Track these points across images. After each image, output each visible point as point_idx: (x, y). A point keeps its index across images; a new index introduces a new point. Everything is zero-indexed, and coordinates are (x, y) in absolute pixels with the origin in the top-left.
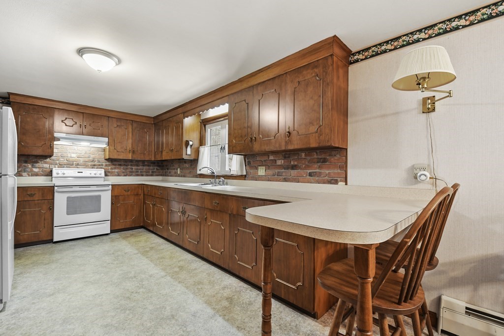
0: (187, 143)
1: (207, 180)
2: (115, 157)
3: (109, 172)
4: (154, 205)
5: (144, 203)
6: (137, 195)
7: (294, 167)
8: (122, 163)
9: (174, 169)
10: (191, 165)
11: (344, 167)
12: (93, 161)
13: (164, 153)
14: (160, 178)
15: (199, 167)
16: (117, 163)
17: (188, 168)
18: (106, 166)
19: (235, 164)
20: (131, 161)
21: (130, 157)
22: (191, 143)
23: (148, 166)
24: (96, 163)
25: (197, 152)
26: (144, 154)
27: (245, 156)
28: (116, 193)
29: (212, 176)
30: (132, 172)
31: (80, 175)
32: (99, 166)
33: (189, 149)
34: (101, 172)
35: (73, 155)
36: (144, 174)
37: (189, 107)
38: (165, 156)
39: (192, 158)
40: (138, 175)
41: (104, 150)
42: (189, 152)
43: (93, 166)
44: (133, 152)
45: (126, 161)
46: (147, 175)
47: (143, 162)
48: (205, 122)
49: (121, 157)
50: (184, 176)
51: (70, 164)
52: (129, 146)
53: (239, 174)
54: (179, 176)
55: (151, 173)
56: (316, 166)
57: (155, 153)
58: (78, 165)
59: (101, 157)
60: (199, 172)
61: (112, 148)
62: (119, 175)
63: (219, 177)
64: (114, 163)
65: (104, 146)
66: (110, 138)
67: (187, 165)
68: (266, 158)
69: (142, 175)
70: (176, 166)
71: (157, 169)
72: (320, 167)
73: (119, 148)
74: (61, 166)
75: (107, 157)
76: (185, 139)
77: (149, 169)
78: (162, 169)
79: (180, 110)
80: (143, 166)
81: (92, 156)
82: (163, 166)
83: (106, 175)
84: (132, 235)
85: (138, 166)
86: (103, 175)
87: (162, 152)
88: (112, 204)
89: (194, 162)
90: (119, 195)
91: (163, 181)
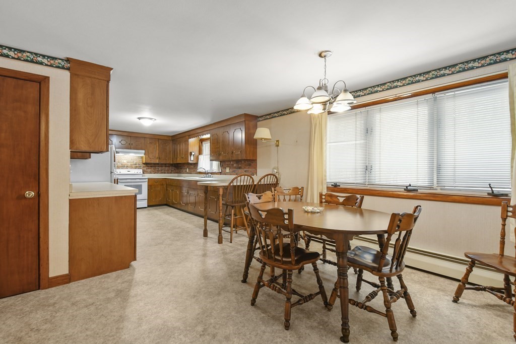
0: (191, 154)
1: (202, 175)
2: (149, 162)
3: (145, 171)
4: (172, 190)
5: (167, 190)
6: (162, 185)
7: (240, 168)
8: (153, 165)
9: (185, 169)
10: (195, 166)
11: (256, 168)
12: (136, 164)
13: (178, 159)
14: (176, 175)
15: (198, 167)
16: (149, 165)
17: (192, 168)
18: (143, 167)
19: (216, 166)
20: (158, 164)
21: (157, 161)
22: (193, 153)
23: (169, 167)
24: (137, 166)
25: (197, 159)
26: (166, 160)
27: (221, 162)
28: (150, 184)
29: (205, 173)
30: (159, 171)
31: (129, 173)
32: (139, 168)
33: (192, 157)
34: (141, 171)
35: (125, 161)
36: (166, 172)
37: (192, 133)
38: (179, 161)
39: (195, 162)
40: (162, 173)
41: (142, 157)
42: (192, 159)
43: (136, 168)
44: (159, 158)
45: (155, 164)
46: (168, 173)
47: (165, 164)
48: (202, 141)
49: (152, 162)
50: (191, 173)
51: (123, 167)
52: (157, 155)
53: (218, 171)
54: (188, 173)
55: (170, 171)
56: (247, 167)
57: (173, 158)
58: (127, 167)
59: (139, 161)
60: (198, 171)
61: (147, 156)
62: (151, 173)
63: (208, 173)
64: (148, 165)
65: (143, 155)
66: (146, 150)
67: (192, 167)
68: (229, 163)
69: (165, 173)
70: (186, 167)
71: (174, 169)
72: (249, 168)
73: (151, 156)
74: (118, 167)
75: (144, 162)
76: (189, 151)
77: (169, 169)
78: (177, 169)
79: (187, 134)
80: (166, 167)
81: (135, 161)
82: (178, 167)
83: (143, 173)
84: (160, 208)
85: (162, 167)
86: (142, 173)
87: (177, 158)
88: (148, 190)
89: (196, 165)
90: (152, 184)
91: (178, 176)
